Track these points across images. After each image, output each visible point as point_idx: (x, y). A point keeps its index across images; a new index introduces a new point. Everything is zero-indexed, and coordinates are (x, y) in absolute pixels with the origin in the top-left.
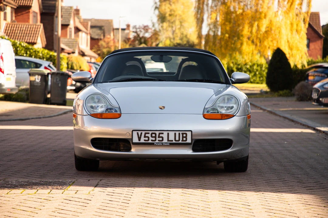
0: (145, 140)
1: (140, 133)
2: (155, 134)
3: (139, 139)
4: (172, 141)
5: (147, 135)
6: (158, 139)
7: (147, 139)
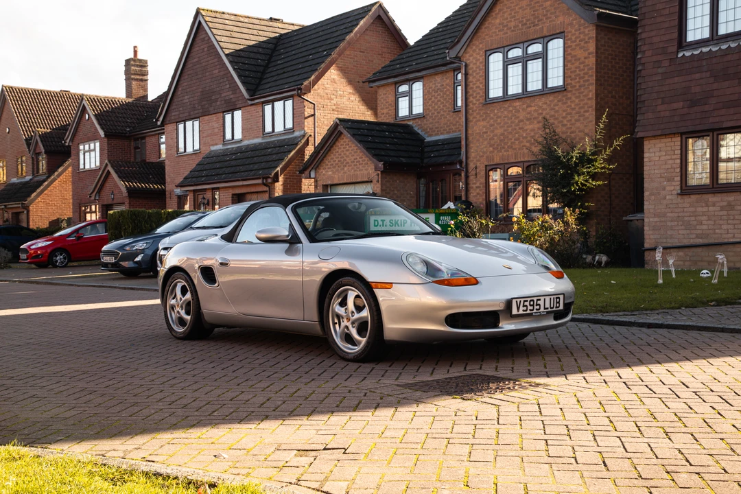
0: (524, 311)
1: (518, 300)
2: (533, 301)
3: (518, 309)
4: (548, 308)
5: (526, 303)
6: (536, 307)
7: (525, 308)
